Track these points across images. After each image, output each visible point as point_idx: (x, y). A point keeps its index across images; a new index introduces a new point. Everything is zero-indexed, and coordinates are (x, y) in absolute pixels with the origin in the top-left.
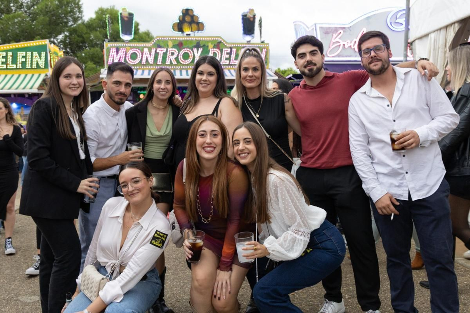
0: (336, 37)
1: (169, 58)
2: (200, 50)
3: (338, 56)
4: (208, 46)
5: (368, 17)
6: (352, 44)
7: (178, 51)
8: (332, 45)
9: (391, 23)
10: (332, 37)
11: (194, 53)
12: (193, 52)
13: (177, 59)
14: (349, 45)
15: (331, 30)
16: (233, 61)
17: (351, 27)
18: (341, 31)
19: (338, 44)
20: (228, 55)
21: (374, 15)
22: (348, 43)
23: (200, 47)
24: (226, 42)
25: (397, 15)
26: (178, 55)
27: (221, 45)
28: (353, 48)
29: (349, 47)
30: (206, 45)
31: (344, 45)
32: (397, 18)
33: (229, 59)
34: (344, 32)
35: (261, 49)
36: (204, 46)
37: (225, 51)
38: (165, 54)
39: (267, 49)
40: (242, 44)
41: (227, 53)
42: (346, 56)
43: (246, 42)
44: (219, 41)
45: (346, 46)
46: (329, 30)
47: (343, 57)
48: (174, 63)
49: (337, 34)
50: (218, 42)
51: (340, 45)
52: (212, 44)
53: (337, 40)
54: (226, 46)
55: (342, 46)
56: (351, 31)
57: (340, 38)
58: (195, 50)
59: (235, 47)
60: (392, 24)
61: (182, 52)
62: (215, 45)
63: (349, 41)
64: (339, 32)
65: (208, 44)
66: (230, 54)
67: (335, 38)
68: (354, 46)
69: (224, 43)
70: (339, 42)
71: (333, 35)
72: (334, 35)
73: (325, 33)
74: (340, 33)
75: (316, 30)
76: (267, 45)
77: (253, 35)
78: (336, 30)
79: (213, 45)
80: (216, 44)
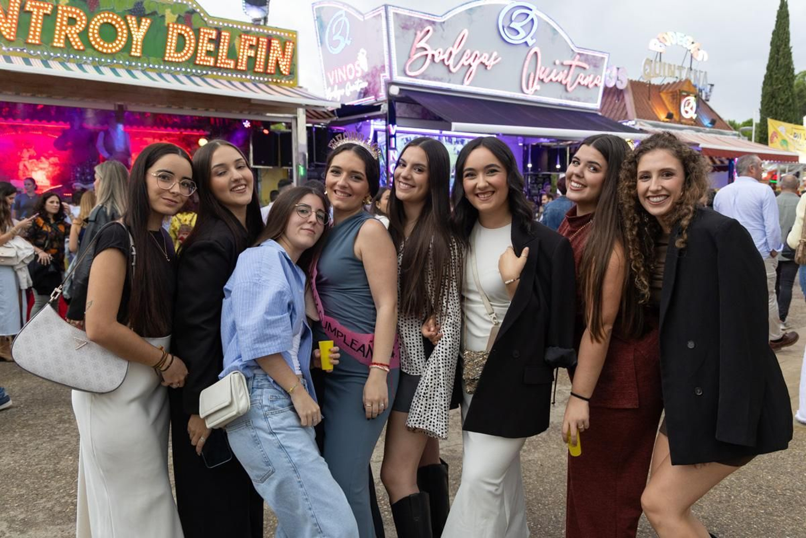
0: (421, 39)
1: (61, 30)
2: (146, 23)
3: (423, 76)
4: (163, 16)
5: (471, 9)
6: (446, 56)
7: (85, 15)
8: (414, 54)
9: (503, 27)
10: (415, 38)
11: (129, 29)
12: (127, 24)
13: (83, 35)
14: (442, 57)
15: (412, 23)
16: (223, 61)
17: (444, 22)
18: (429, 28)
19: (425, 53)
20: (212, 46)
21: (480, 6)
22: (439, 53)
23: (146, 16)
24: (206, 14)
25: (512, 14)
26: (87, 27)
27: (194, 18)
28: (447, 63)
29: (441, 60)
30: (160, 13)
31: (433, 55)
32: (513, 19)
33: (213, 54)
34: (434, 30)
35: (283, 41)
36: (154, 13)
37: (205, 33)
38: (50, 19)
39: (293, 43)
40: (242, 23)
41: (211, 40)
42: (435, 79)
43: (251, 22)
44: (190, 7)
45: (437, 59)
46: (408, 23)
47: (430, 79)
48: (77, 43)
49: (423, 33)
50: (187, 9)
51: (427, 55)
52: (173, 12)
53: (422, 44)
54: (205, 22)
55: (430, 57)
56: (444, 30)
57: (427, 42)
58: (132, 20)
59: (227, 29)
60: (505, 29)
61: (98, 21)
62: (179, 16)
63: (441, 50)
64: (426, 29)
65: (164, 11)
66: (217, 42)
67: (420, 41)
68: (448, 60)
69: (202, 15)
70: (426, 50)
71: (416, 34)
72: (418, 33)
73: (403, 28)
74: (428, 31)
75: (387, 18)
76: (295, 36)
77: (265, 8)
78: (421, 24)
79: (176, 16)
80: (183, 14)
